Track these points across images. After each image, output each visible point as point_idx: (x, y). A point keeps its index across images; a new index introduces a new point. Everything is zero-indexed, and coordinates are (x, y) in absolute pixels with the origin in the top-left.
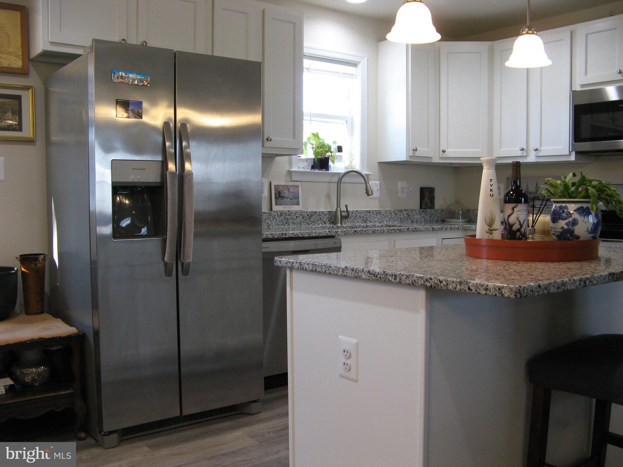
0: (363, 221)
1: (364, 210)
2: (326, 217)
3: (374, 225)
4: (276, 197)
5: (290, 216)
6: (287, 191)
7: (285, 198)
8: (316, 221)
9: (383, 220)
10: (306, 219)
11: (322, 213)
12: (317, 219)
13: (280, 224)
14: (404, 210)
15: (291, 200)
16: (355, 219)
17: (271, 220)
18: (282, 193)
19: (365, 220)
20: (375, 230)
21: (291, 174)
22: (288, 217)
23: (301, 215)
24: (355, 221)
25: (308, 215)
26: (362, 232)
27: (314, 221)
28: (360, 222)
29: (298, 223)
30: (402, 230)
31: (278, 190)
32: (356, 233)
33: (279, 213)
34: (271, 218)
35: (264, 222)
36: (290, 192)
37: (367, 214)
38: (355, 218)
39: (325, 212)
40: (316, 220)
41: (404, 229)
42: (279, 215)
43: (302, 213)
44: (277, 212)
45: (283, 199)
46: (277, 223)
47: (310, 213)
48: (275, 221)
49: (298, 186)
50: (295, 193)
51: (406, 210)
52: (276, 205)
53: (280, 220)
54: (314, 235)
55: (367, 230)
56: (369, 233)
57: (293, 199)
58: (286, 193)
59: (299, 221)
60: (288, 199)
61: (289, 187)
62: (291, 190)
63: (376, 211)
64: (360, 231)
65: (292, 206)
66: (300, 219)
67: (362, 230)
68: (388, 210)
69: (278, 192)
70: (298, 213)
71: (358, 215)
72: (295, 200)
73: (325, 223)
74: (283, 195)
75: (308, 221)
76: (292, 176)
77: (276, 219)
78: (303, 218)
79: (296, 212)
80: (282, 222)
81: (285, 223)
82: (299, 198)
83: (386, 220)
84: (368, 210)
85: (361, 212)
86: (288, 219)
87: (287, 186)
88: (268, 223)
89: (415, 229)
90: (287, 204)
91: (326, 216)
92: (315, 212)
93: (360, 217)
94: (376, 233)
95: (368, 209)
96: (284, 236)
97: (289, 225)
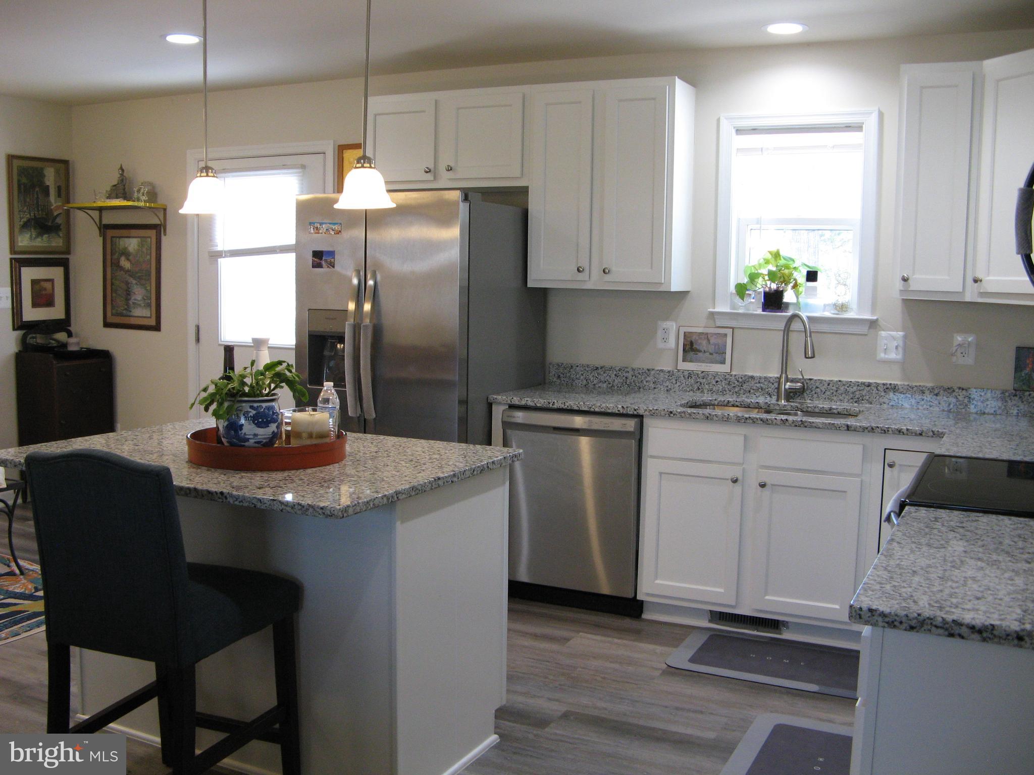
0: (852, 400)
1: (855, 382)
2: (773, 386)
3: (847, 409)
4: (684, 350)
5: (704, 380)
6: (704, 342)
7: (700, 351)
8: (752, 391)
9: (900, 402)
10: (734, 387)
11: (766, 379)
12: (755, 388)
13: (688, 390)
14: (960, 388)
15: (711, 356)
16: (834, 395)
17: (672, 383)
18: (696, 344)
19: (858, 398)
20: (710, 414)
21: (714, 317)
22: (701, 380)
23: (726, 379)
24: (835, 398)
25: (738, 381)
26: (683, 415)
27: (749, 392)
28: (846, 400)
29: (718, 390)
30: (769, 420)
31: (689, 339)
32: (672, 415)
33: (686, 373)
34: (672, 379)
35: (661, 385)
36: (710, 343)
37: (862, 388)
38: (835, 393)
39: (771, 378)
40: (753, 389)
41: (775, 420)
42: (686, 377)
43: (727, 376)
44: (683, 372)
45: (697, 353)
46: (683, 388)
47: (741, 378)
48: (678, 384)
49: (726, 335)
50: (719, 345)
51: (963, 389)
52: (683, 361)
53: (687, 383)
54: (597, 410)
55: (694, 413)
56: (697, 418)
57: (715, 355)
58: (703, 345)
59: (721, 387)
60: (705, 354)
61: (709, 337)
62: (712, 341)
63: (884, 384)
64: (680, 413)
65: (711, 365)
66: (724, 386)
67: (684, 412)
68: (916, 386)
69: (688, 343)
70: (719, 376)
71: (842, 388)
72: (719, 355)
73: (770, 396)
74: (698, 347)
75: (737, 390)
76: (716, 320)
77: (680, 382)
78: (729, 384)
79: (716, 375)
80: (691, 388)
81: (695, 389)
82: (726, 353)
83: (910, 403)
84: (865, 383)
85: (850, 384)
86: (701, 383)
87: (707, 334)
88: (667, 387)
89: (800, 423)
90: (703, 362)
91: (773, 384)
92: (752, 377)
93: (846, 392)
94: (712, 419)
95: (867, 381)
96: (551, 405)
97: (702, 392)
